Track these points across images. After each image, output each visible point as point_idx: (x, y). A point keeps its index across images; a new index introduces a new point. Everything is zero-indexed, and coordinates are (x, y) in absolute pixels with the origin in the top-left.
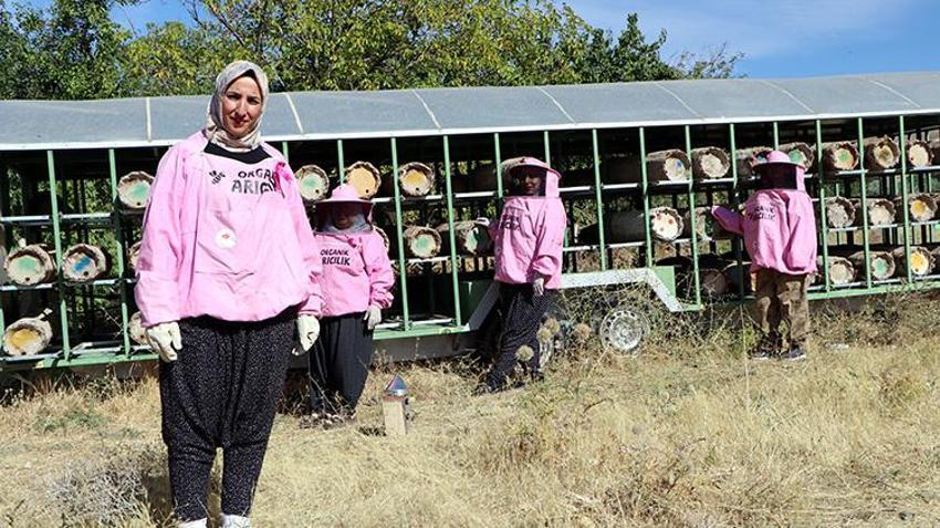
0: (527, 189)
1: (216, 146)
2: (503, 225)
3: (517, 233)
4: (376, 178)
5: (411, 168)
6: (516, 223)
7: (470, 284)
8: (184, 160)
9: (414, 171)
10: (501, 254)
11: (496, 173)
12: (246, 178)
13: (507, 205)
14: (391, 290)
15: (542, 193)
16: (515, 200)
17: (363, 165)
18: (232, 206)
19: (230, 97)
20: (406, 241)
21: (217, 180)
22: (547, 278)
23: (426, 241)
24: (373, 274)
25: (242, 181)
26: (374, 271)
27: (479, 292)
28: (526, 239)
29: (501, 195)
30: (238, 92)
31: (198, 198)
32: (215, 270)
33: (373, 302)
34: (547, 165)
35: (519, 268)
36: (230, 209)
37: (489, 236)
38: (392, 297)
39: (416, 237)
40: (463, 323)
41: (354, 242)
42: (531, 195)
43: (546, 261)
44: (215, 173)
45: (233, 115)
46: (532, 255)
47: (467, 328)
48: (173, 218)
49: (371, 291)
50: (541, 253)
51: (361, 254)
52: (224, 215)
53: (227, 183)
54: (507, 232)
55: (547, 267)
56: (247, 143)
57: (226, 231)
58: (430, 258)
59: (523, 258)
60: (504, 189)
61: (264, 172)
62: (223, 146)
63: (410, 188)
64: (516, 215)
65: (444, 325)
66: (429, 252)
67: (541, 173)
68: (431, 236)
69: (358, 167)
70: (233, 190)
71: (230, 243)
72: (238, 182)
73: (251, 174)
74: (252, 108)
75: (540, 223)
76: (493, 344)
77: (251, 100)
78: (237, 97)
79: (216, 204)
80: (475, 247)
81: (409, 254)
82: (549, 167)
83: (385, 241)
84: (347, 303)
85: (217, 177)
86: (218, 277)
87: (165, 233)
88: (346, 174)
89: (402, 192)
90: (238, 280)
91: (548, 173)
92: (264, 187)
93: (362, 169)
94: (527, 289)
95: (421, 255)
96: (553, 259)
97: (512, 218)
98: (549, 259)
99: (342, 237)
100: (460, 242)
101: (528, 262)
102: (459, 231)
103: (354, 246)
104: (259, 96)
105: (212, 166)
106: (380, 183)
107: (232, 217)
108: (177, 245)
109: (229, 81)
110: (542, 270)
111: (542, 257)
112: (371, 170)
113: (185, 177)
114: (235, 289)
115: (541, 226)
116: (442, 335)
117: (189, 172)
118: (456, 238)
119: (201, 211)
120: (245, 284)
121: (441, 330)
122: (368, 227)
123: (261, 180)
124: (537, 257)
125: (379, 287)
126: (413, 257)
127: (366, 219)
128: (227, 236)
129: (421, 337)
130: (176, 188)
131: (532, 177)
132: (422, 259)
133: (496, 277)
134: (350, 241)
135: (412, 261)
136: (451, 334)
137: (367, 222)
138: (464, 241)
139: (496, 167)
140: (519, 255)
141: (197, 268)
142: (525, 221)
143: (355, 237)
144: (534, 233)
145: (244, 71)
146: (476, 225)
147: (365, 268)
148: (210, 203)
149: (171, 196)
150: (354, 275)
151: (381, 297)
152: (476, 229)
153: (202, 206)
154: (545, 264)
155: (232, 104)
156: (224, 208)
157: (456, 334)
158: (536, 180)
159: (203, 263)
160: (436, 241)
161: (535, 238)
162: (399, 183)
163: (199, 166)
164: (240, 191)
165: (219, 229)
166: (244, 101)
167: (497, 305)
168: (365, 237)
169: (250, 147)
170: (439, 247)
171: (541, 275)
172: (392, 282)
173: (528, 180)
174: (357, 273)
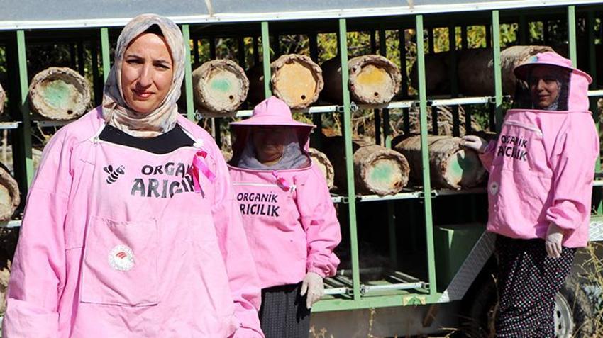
0: (540, 98)
1: (116, 129)
2: (502, 152)
3: (523, 164)
4: (317, 79)
5: (367, 64)
6: (522, 149)
7: (451, 232)
8: (71, 150)
9: (372, 68)
10: (498, 192)
11: (493, 68)
12: (152, 176)
13: (509, 121)
14: (336, 250)
15: (562, 105)
16: (521, 115)
17: (299, 60)
18: (132, 215)
19: (129, 62)
20: (358, 168)
21: (113, 178)
22: (567, 233)
23: (387, 170)
24: (312, 229)
25: (146, 179)
26: (313, 223)
27: (464, 246)
28: (536, 173)
29: (499, 102)
30: (140, 55)
31: (88, 202)
32: (107, 299)
33: (313, 268)
34: (571, 63)
35: (525, 216)
36: (128, 219)
37: (481, 164)
38: (338, 261)
39: (373, 163)
40: (440, 289)
41: (285, 184)
42: (545, 108)
43: (567, 207)
44: (110, 168)
45: (134, 85)
46: (545, 196)
47: (445, 297)
48: (55, 227)
49: (308, 254)
50: (560, 194)
51: (296, 200)
52: (120, 227)
53: (125, 182)
54: (508, 162)
55: (567, 217)
56: (157, 124)
57: (121, 247)
58: (394, 194)
59: (531, 201)
60: (504, 93)
61: (176, 167)
62: (125, 129)
63: (365, 92)
64: (522, 136)
65: (412, 291)
66: (392, 186)
67: (562, 75)
68: (394, 162)
69: (290, 61)
70: (133, 193)
71: (125, 263)
72: (141, 181)
73: (159, 169)
74: (160, 75)
75: (558, 151)
76: (484, 319)
77: (158, 64)
78: (139, 61)
79: (111, 211)
80: (459, 178)
81: (362, 188)
82: (574, 67)
83: (328, 171)
84: (273, 269)
85: (113, 174)
86: (111, 309)
87: (44, 249)
88: (273, 70)
89: (354, 98)
90: (137, 313)
91: (573, 76)
92: (175, 188)
93: (297, 65)
94: (537, 247)
95: (380, 189)
96: (578, 205)
97: (516, 142)
98: (573, 205)
99: (269, 175)
100: (437, 171)
101: (539, 208)
102: (436, 154)
103: (286, 189)
104: (169, 60)
105: (107, 159)
106: (322, 85)
107: (132, 230)
108: (60, 264)
109: (128, 42)
110: (560, 221)
111: (562, 201)
112: (310, 67)
113: (72, 173)
114: (131, 324)
115: (560, 156)
116: (408, 306)
117: (77, 166)
118: (432, 164)
119: (91, 221)
120: (145, 319)
121: (407, 300)
122: (304, 160)
123: (172, 179)
124: (552, 201)
125: (321, 247)
126: (368, 192)
127: (302, 149)
128: (122, 255)
129: (377, 309)
130: (60, 188)
131: (547, 80)
132: (381, 195)
133: (490, 227)
134: (280, 182)
135: (365, 198)
136: (421, 306)
137: (304, 153)
138: (444, 169)
139: (493, 57)
140: (525, 197)
141: (83, 296)
142: (536, 147)
143: (287, 176)
144: (549, 165)
145: (146, 27)
146: (461, 147)
147: (300, 220)
148: (103, 208)
149: (53, 199)
150: (285, 230)
151: (325, 262)
152: (462, 153)
153: (93, 213)
154: (566, 211)
155: (133, 71)
156: (120, 218)
157: (428, 306)
158: (554, 86)
159: (91, 291)
160: (402, 169)
161: (549, 172)
162: (350, 85)
163: (91, 159)
164: (143, 193)
165: (114, 245)
166: (148, 65)
167: (490, 266)
168: (300, 175)
169: (161, 129)
170: (406, 179)
171: (559, 229)
172: (338, 240)
173: (541, 85)
174: (289, 227)
